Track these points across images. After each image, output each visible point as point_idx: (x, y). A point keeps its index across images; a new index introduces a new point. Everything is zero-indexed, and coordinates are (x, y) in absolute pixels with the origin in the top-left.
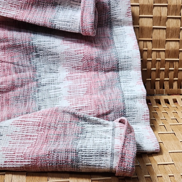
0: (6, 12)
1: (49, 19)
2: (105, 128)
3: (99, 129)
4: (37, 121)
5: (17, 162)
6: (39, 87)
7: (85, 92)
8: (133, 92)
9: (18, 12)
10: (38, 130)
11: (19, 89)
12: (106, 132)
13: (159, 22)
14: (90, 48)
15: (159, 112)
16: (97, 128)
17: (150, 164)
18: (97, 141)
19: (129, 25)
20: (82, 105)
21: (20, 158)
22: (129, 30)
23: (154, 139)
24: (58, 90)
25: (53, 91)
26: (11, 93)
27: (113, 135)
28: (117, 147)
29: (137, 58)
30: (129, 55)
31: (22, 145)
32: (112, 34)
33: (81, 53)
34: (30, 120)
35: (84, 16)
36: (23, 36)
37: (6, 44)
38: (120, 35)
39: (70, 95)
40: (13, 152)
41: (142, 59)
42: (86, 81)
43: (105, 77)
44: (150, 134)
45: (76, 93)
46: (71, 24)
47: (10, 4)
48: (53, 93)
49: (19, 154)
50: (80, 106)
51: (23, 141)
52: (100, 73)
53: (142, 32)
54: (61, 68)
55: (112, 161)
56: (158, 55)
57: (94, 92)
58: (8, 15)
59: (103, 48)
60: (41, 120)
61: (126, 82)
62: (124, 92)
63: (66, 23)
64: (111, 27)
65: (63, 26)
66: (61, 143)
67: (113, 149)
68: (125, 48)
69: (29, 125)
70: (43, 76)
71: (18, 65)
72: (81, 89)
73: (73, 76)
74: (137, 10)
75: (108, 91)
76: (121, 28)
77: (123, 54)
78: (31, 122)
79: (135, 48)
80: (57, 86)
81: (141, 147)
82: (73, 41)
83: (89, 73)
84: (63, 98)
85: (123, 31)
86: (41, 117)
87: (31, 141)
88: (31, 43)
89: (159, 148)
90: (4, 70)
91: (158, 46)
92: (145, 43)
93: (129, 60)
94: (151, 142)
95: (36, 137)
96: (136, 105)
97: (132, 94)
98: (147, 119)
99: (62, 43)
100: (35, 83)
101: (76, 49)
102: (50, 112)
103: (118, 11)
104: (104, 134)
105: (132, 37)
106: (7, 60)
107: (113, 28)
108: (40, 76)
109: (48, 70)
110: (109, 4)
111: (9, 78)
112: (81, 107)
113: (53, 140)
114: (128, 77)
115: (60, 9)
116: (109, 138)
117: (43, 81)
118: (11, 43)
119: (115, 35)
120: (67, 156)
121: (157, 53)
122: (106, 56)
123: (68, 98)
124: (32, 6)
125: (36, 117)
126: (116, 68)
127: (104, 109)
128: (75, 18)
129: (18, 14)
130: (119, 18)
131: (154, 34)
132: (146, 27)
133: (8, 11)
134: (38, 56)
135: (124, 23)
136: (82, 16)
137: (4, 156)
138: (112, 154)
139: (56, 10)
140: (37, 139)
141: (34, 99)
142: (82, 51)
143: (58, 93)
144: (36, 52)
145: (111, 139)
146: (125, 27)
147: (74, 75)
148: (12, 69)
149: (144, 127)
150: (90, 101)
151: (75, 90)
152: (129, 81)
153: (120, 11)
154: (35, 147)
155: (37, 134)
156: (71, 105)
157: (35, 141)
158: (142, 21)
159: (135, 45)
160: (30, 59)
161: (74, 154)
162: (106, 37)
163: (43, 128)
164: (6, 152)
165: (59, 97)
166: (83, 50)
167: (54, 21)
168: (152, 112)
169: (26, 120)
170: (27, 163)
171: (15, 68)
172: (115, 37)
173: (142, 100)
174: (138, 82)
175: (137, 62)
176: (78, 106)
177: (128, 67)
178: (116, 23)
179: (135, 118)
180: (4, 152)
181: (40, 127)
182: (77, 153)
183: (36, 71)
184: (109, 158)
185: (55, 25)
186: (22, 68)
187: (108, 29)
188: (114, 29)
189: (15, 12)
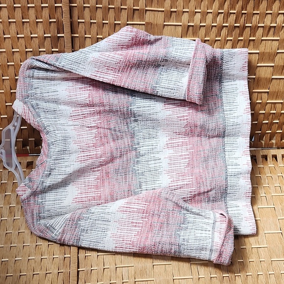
0: (102, 76)
1: (151, 85)
2: (207, 221)
3: (200, 220)
4: (142, 208)
5: (126, 248)
6: (138, 158)
7: (186, 164)
8: (238, 167)
9: (115, 76)
10: (142, 218)
11: (118, 160)
12: (208, 224)
13: (280, 71)
14: (195, 114)
15: (264, 176)
16: (199, 219)
17: (245, 247)
18: (198, 234)
19: (243, 79)
20: (183, 183)
21: (129, 245)
22: (242, 86)
23: (252, 221)
24: (158, 161)
25: (153, 162)
26: (110, 165)
27: (213, 228)
28: (216, 245)
29: (247, 125)
30: (239, 121)
31: (129, 232)
32: (221, 92)
33: (184, 120)
34: (135, 207)
35: (191, 85)
36: (120, 100)
37: (102, 108)
38: (231, 92)
39: (170, 169)
40: (122, 239)
41: (253, 112)
42: (187, 149)
43: (208, 145)
44: (250, 213)
45: (177, 166)
46: (175, 91)
47: (106, 67)
48: (153, 166)
49: (127, 242)
50: (182, 183)
51: (130, 228)
52: (203, 139)
53: (258, 83)
54: (160, 133)
55: (211, 255)
56: (273, 107)
57: (195, 165)
58: (104, 79)
59: (210, 112)
60: (145, 207)
61: (231, 151)
62: (228, 167)
63: (169, 90)
64: (221, 82)
65: (166, 94)
66: (165, 233)
67: (212, 246)
68: (235, 112)
69: (134, 212)
70: (142, 144)
71: (115, 131)
72: (182, 161)
73: (173, 143)
74: (255, 58)
75: (211, 163)
76: (233, 83)
77: (231, 120)
78: (136, 210)
79: (246, 112)
80: (157, 156)
81: (238, 231)
82: (176, 104)
83: (191, 138)
84: (164, 172)
85: (234, 86)
86: (145, 203)
87: (137, 228)
88: (129, 109)
89: (255, 232)
90: (101, 137)
91: (275, 97)
92: (259, 95)
93: (238, 126)
94: (249, 225)
95: (141, 225)
96: (239, 182)
97: (237, 170)
98: (248, 196)
99: (164, 108)
100: (134, 153)
101: (179, 115)
102: (153, 198)
103: (231, 66)
104: (205, 226)
105: (245, 96)
106: (103, 126)
107: (223, 82)
108: (138, 144)
109: (147, 136)
110: (222, 59)
111: (107, 148)
112: (182, 185)
113: (157, 229)
114: (234, 145)
115: (163, 70)
116: (209, 231)
117: (142, 150)
118: (107, 108)
119: (225, 92)
120: (171, 248)
121: (273, 105)
122: (212, 122)
123: (168, 172)
124: (131, 68)
125: (140, 204)
126: (222, 135)
127: (205, 187)
128: (180, 84)
129: (116, 78)
130: (232, 73)
131: (273, 85)
132: (264, 78)
133: (104, 74)
134: (136, 121)
135: (237, 78)
136: (189, 85)
137: (114, 242)
138: (211, 250)
139: (159, 72)
140: (142, 227)
141: (134, 172)
142: (186, 118)
143: (158, 165)
144: (134, 117)
145: (210, 233)
146: (237, 82)
147: (175, 141)
148: (109, 136)
149: (244, 203)
150: (191, 177)
151: (176, 162)
152: (235, 151)
153: (234, 65)
154: (141, 235)
155: (142, 221)
156: (171, 181)
157: (141, 228)
158: (259, 71)
159: (247, 108)
160: (127, 123)
161: (177, 247)
162: (214, 95)
163: (147, 215)
164: (116, 239)
165: (159, 170)
166: (187, 116)
167: (156, 87)
168: (256, 175)
169: (131, 206)
170: (135, 250)
171: (112, 135)
172: (224, 95)
173: (246, 175)
174: (245, 151)
175: (247, 129)
176: (179, 184)
177: (235, 134)
178: (227, 77)
179: (237, 195)
180: (114, 239)
181: (145, 214)
182: (179, 246)
183: (134, 137)
184: (208, 252)
185: (158, 92)
186: (119, 134)
187: (217, 83)
188: (225, 84)
189: (112, 76)
